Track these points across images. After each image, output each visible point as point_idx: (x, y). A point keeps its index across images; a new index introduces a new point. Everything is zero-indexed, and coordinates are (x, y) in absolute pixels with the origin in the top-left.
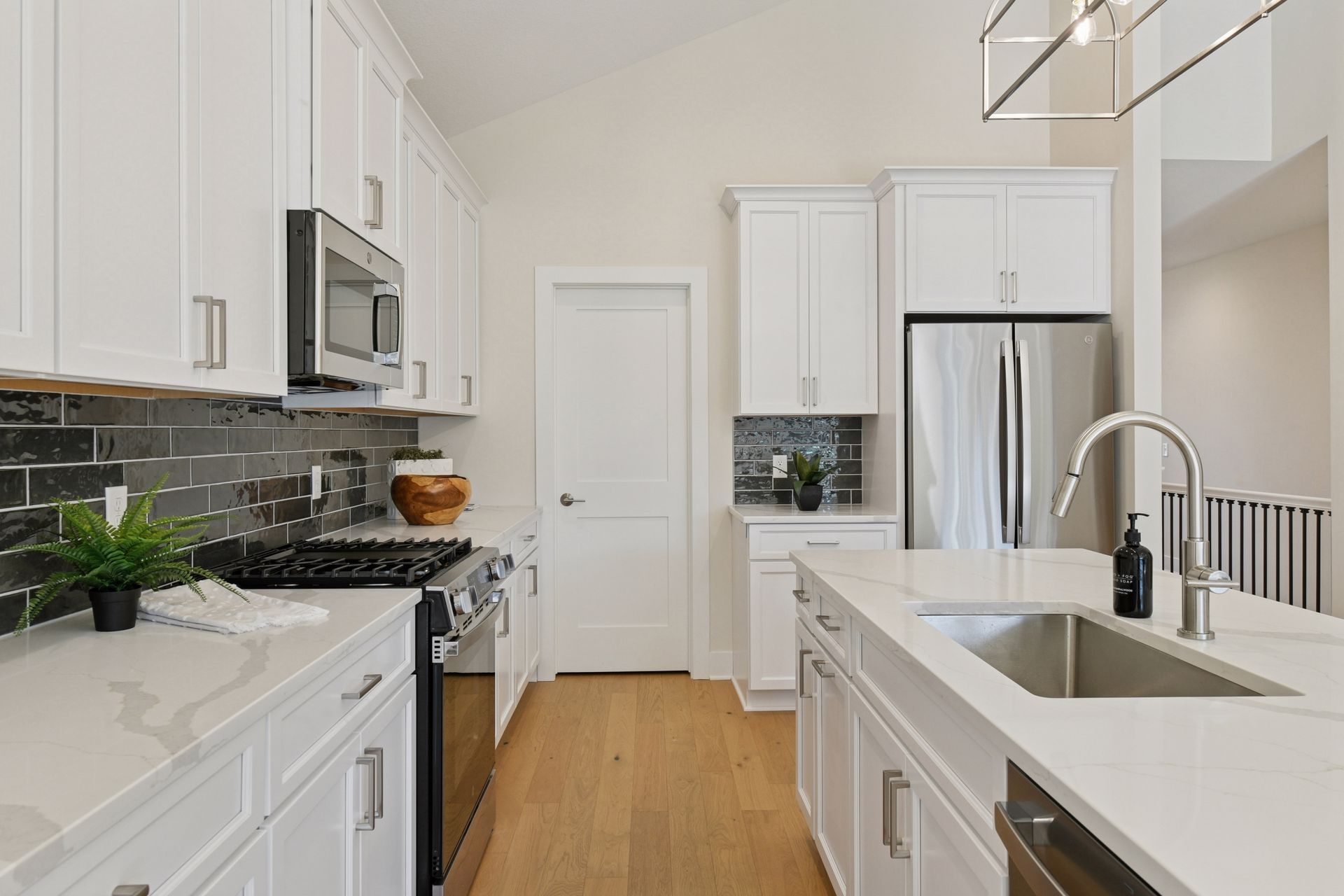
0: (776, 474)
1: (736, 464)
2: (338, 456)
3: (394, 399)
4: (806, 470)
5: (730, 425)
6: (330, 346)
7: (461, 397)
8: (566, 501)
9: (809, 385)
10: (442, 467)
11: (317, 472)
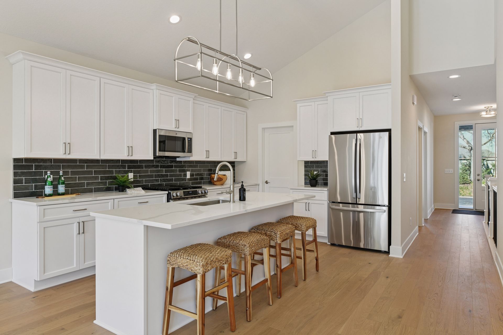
1: (305, 174)
7: (233, 157)
8: (267, 182)
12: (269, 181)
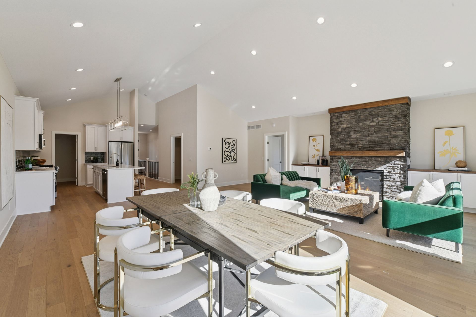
0: (91, 159)
1: (85, 158)
4: (95, 158)
5: (84, 153)
9: (96, 148)
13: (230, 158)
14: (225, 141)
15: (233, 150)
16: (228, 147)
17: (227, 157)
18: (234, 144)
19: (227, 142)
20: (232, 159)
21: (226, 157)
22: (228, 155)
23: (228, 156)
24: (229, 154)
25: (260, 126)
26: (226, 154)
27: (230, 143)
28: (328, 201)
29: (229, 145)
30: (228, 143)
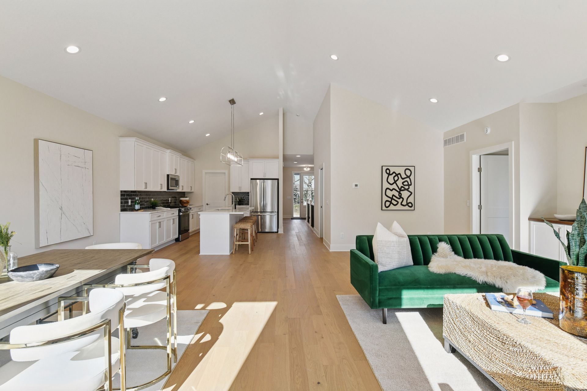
0: (238, 200)
2: (173, 197)
3: (180, 190)
4: (242, 200)
5: (231, 193)
6: (171, 186)
7: (190, 189)
8: (207, 204)
9: (240, 188)
10: (187, 199)
11: (170, 199)
12: (208, 204)
13: (398, 202)
14: (388, 171)
15: (406, 187)
16: (393, 181)
17: (392, 199)
18: (409, 175)
19: (391, 173)
20: (404, 203)
21: (390, 200)
22: (393, 195)
23: (394, 198)
24: (397, 194)
25: (462, 136)
26: (390, 194)
27: (400, 174)
28: (475, 332)
29: (396, 178)
30: (394, 175)
